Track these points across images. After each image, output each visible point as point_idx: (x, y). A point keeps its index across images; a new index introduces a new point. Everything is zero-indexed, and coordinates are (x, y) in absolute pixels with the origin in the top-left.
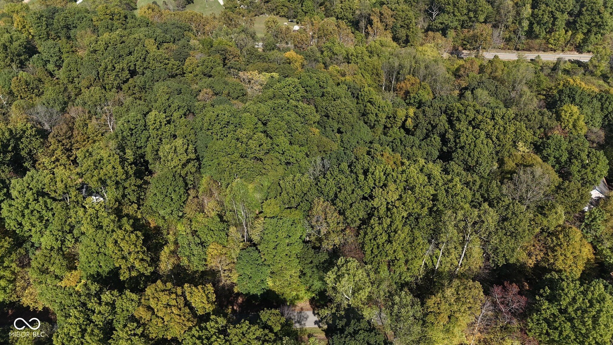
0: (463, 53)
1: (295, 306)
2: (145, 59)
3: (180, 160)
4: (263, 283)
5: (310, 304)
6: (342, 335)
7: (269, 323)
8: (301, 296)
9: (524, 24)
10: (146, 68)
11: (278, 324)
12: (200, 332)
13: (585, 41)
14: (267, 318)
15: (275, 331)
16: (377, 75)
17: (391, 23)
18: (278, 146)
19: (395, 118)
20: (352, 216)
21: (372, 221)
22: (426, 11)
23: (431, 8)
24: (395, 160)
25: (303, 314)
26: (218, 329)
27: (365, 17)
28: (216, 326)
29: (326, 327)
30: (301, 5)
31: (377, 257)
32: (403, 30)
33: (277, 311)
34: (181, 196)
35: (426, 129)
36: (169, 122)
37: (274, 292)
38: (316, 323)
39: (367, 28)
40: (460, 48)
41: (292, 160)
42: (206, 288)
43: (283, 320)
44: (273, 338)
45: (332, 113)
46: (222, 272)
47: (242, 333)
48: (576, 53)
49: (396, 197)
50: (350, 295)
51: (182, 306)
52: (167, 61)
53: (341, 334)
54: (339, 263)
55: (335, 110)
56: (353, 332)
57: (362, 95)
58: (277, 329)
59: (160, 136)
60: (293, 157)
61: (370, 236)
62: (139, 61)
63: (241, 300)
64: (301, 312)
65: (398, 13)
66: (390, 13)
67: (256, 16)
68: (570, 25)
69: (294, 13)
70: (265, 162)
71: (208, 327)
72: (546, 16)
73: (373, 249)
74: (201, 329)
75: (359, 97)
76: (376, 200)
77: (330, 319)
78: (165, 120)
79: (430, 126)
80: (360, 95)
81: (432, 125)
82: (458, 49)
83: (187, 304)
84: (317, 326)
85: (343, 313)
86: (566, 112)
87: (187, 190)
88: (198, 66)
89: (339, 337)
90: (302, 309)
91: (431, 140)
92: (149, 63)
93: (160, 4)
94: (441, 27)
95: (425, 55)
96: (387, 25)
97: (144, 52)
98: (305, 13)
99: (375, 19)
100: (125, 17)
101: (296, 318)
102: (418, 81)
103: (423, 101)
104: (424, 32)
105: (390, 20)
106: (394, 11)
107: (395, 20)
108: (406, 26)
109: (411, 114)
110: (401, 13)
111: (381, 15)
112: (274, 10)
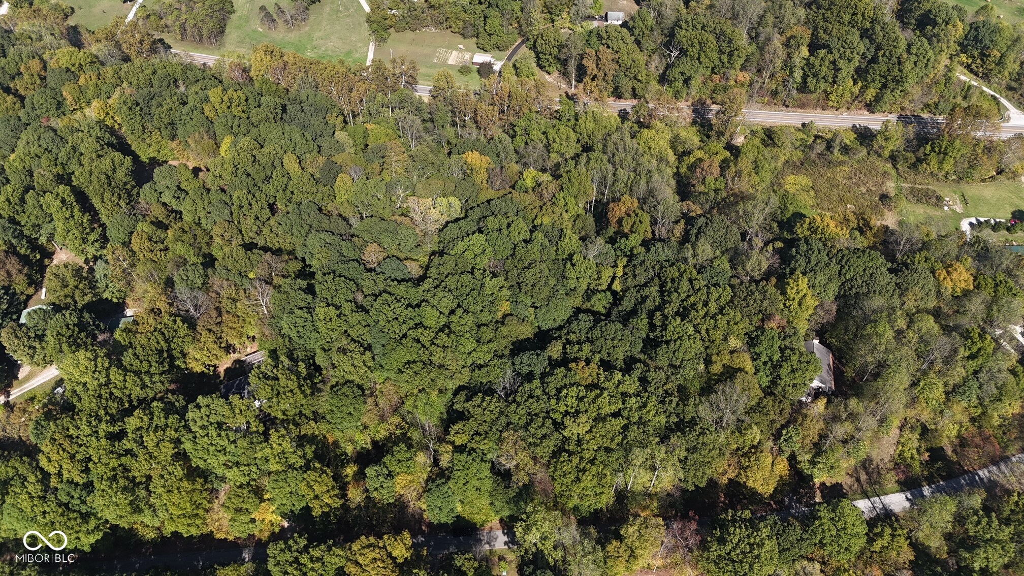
0: (711, 110)
4: (453, 510)
5: (500, 525)
9: (795, 75)
13: (878, 99)
23: (669, 49)
25: (492, 534)
27: (576, 59)
37: (464, 518)
38: (506, 543)
40: (709, 101)
48: (866, 112)
51: (385, 558)
64: (490, 532)
65: (622, 57)
66: (611, 57)
68: (860, 74)
72: (824, 69)
82: (705, 103)
84: (506, 547)
86: (792, 288)
90: (491, 528)
92: (292, 193)
93: (271, 10)
94: (681, 79)
95: (650, 148)
96: (605, 75)
97: (285, 179)
98: (490, 35)
99: (590, 64)
100: (247, 100)
101: (485, 538)
102: (636, 204)
103: (635, 252)
104: (659, 82)
105: (610, 69)
106: (617, 52)
107: (617, 67)
108: (632, 76)
109: (620, 272)
110: (625, 57)
111: (598, 59)
112: (443, 22)
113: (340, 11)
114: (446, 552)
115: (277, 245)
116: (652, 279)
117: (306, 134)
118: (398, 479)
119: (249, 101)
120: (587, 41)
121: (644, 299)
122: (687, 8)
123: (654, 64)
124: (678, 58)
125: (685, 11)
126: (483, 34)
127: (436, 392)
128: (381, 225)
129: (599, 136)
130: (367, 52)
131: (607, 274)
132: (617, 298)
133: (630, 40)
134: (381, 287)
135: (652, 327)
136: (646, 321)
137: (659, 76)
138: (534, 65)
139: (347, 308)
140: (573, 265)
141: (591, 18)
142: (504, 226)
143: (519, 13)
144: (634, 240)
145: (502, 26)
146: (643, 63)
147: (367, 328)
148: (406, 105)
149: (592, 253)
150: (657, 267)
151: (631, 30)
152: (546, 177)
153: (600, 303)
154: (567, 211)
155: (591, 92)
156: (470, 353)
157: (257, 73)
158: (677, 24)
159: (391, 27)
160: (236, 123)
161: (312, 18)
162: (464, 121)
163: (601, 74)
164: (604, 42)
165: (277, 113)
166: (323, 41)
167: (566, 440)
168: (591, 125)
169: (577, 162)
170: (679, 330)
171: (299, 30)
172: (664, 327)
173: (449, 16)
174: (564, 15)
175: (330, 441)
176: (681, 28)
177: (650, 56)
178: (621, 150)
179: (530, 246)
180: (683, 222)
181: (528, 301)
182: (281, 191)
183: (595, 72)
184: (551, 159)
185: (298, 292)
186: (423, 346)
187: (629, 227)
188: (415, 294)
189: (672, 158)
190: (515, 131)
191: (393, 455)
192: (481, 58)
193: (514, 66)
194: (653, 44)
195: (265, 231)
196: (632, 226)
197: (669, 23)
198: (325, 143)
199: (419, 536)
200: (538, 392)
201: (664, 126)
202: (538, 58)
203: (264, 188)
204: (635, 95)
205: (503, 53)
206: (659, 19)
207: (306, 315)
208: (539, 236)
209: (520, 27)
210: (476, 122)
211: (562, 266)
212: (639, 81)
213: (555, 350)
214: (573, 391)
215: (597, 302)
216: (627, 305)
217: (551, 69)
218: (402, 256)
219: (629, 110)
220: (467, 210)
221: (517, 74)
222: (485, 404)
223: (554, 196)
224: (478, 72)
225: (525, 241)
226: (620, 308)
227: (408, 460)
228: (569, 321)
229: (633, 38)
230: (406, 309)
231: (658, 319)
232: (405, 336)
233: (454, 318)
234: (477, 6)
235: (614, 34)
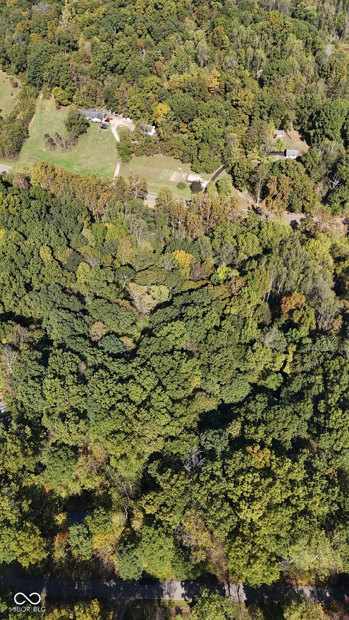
17: (288, 193)
29: (191, 600)
32: (299, 200)
38: (183, 595)
64: (171, 583)
65: (296, 183)
66: (288, 182)
84: (183, 599)
90: (172, 580)
92: (44, 276)
93: (52, 136)
94: (339, 201)
95: (315, 255)
96: (283, 196)
97: (39, 266)
98: (201, 162)
99: (272, 187)
100: (21, 203)
101: (166, 589)
102: (304, 300)
103: (304, 342)
104: (322, 202)
105: (288, 191)
106: (293, 179)
107: (292, 190)
108: (303, 197)
109: (290, 359)
110: (299, 183)
111: (279, 183)
112: (169, 151)
113: (99, 140)
114: (132, 598)
115: (30, 315)
116: (317, 367)
117: (60, 230)
118: (95, 538)
119: (23, 203)
120: (271, 170)
121: (310, 386)
122: (346, 149)
123: (318, 190)
124: (338, 186)
125: (345, 151)
126: (196, 161)
127: (135, 456)
128: (106, 307)
129: (277, 241)
130: (115, 169)
131: (281, 358)
132: (287, 380)
133: (303, 170)
134: (100, 360)
135: (316, 412)
136: (311, 406)
137: (323, 198)
138: (231, 184)
139: (70, 379)
140: (254, 351)
141: (274, 153)
142: (200, 315)
143: (223, 147)
144: (304, 331)
145: (210, 156)
146: (311, 188)
147: (84, 399)
148: (136, 211)
149: (269, 339)
150: (322, 358)
151: (304, 163)
152: (235, 273)
153: (273, 383)
154: (249, 302)
155: (272, 208)
156: (165, 426)
157: (35, 181)
158: (339, 160)
159: (133, 152)
160: (10, 219)
161: (80, 144)
162: (178, 224)
163: (280, 195)
164: (284, 171)
165: (42, 213)
166: (86, 160)
167: (241, 523)
168: (271, 234)
169: (259, 262)
170: (340, 420)
171: (70, 151)
172: (327, 416)
173: (174, 147)
174: (255, 150)
175: (47, 490)
176: (342, 164)
177: (316, 183)
178: (294, 255)
179: (219, 333)
180: (340, 317)
181: (215, 380)
182: (35, 275)
183: (276, 192)
184: (240, 257)
185: (33, 363)
186: (127, 418)
187: (298, 319)
188: (124, 370)
189: (331, 262)
190: (213, 234)
191: (93, 517)
192: (193, 177)
193: (217, 184)
194: (319, 175)
195: (21, 304)
196: (301, 319)
197: (333, 160)
198: (73, 238)
199: (112, 580)
200: (218, 473)
201: (326, 237)
202: (234, 180)
203: (23, 271)
204: (303, 211)
205: (209, 175)
206: (325, 157)
207: (36, 385)
208: (227, 324)
209: (223, 157)
210: (186, 226)
211: (244, 350)
212: (308, 201)
213: (235, 429)
214: (250, 478)
215: (271, 382)
216: (295, 387)
217: (243, 188)
218: (120, 332)
219: (298, 221)
220: (173, 296)
221: (218, 191)
222: (173, 481)
223: (240, 289)
224: (191, 187)
225: (216, 327)
226: (289, 389)
227: (106, 521)
228: (247, 400)
229: (305, 169)
230: (116, 384)
231: (322, 406)
232: (113, 408)
233: (154, 395)
234: (193, 141)
235: (292, 166)
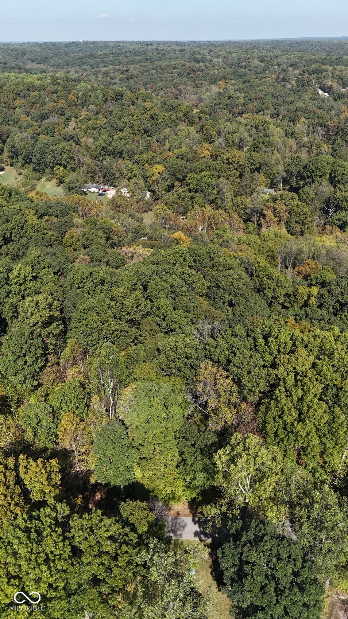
1: (170, 509)
2: (22, 228)
3: (41, 316)
4: (129, 471)
5: (189, 508)
6: (238, 542)
7: (132, 520)
8: (177, 494)
10: (21, 237)
11: (144, 522)
12: (28, 522)
14: (129, 513)
15: (140, 532)
16: (273, 258)
17: (285, 217)
18: (159, 309)
19: (295, 296)
20: (250, 385)
21: (277, 392)
22: (322, 209)
23: (327, 206)
24: (302, 328)
25: (179, 521)
26: (55, 519)
27: (257, 212)
28: (54, 514)
29: (209, 541)
30: (191, 202)
31: (283, 441)
32: (297, 225)
33: (144, 503)
34: (37, 359)
35: (333, 308)
36: (35, 278)
37: (142, 485)
38: (196, 534)
39: (260, 220)
41: (174, 326)
42: (48, 464)
43: (152, 517)
44: (135, 541)
45: (223, 282)
46: (76, 453)
47: (91, 527)
49: (308, 364)
50: (247, 487)
51: (12, 483)
52: (45, 231)
53: (235, 542)
54: (233, 441)
55: (227, 280)
56: (254, 540)
57: (256, 270)
58: (143, 529)
59: (22, 293)
60: (176, 323)
61: (274, 411)
62: (16, 230)
63: (99, 496)
64: (176, 518)
65: (293, 208)
66: (284, 207)
67: (145, 212)
69: (183, 210)
70: (141, 327)
71: (42, 515)
73: (277, 430)
74: (31, 518)
75: (254, 273)
76: (282, 369)
77: (219, 522)
78: (30, 275)
79: (337, 305)
80: (254, 270)
81: (340, 303)
83: (19, 481)
84: (197, 539)
85: (237, 512)
87: (45, 355)
88: (78, 240)
89: (233, 546)
90: (178, 514)
91: (340, 318)
96: (280, 220)
99: (269, 213)
103: (327, 281)
105: (284, 215)
107: (289, 216)
108: (300, 222)
109: (315, 293)
110: (295, 208)
111: (275, 210)
146: (309, 213)
163: (277, 220)
183: (273, 218)
194: (314, 209)
234: (187, 193)
